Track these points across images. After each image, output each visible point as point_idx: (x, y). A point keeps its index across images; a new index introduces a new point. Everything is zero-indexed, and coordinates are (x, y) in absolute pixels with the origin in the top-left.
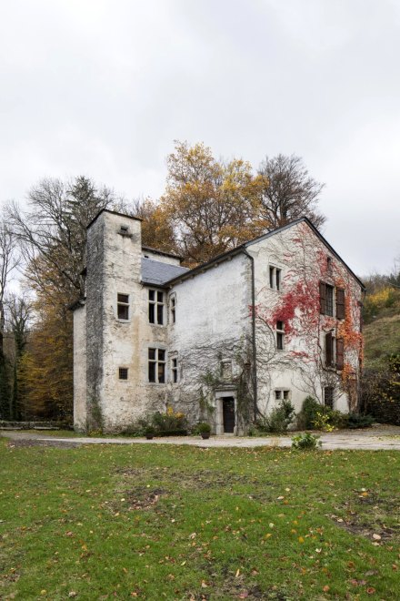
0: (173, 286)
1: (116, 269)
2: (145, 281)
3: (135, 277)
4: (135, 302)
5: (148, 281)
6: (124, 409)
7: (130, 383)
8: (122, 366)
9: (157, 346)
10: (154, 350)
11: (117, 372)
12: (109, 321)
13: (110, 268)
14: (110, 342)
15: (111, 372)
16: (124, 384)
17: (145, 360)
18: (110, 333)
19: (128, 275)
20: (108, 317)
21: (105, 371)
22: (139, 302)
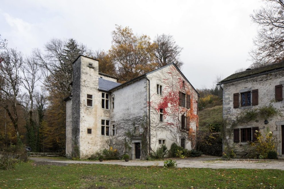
0: (113, 91)
1: (86, 83)
2: (100, 89)
3: (95, 87)
4: (95, 98)
5: (102, 89)
6: (90, 147)
7: (92, 135)
8: (89, 128)
9: (106, 119)
10: (104, 120)
11: (87, 130)
12: (83, 107)
13: (83, 83)
14: (83, 117)
15: (83, 130)
16: (90, 136)
17: (100, 125)
18: (83, 113)
19: (92, 85)
20: (83, 105)
21: (81, 130)
22: (97, 98)
